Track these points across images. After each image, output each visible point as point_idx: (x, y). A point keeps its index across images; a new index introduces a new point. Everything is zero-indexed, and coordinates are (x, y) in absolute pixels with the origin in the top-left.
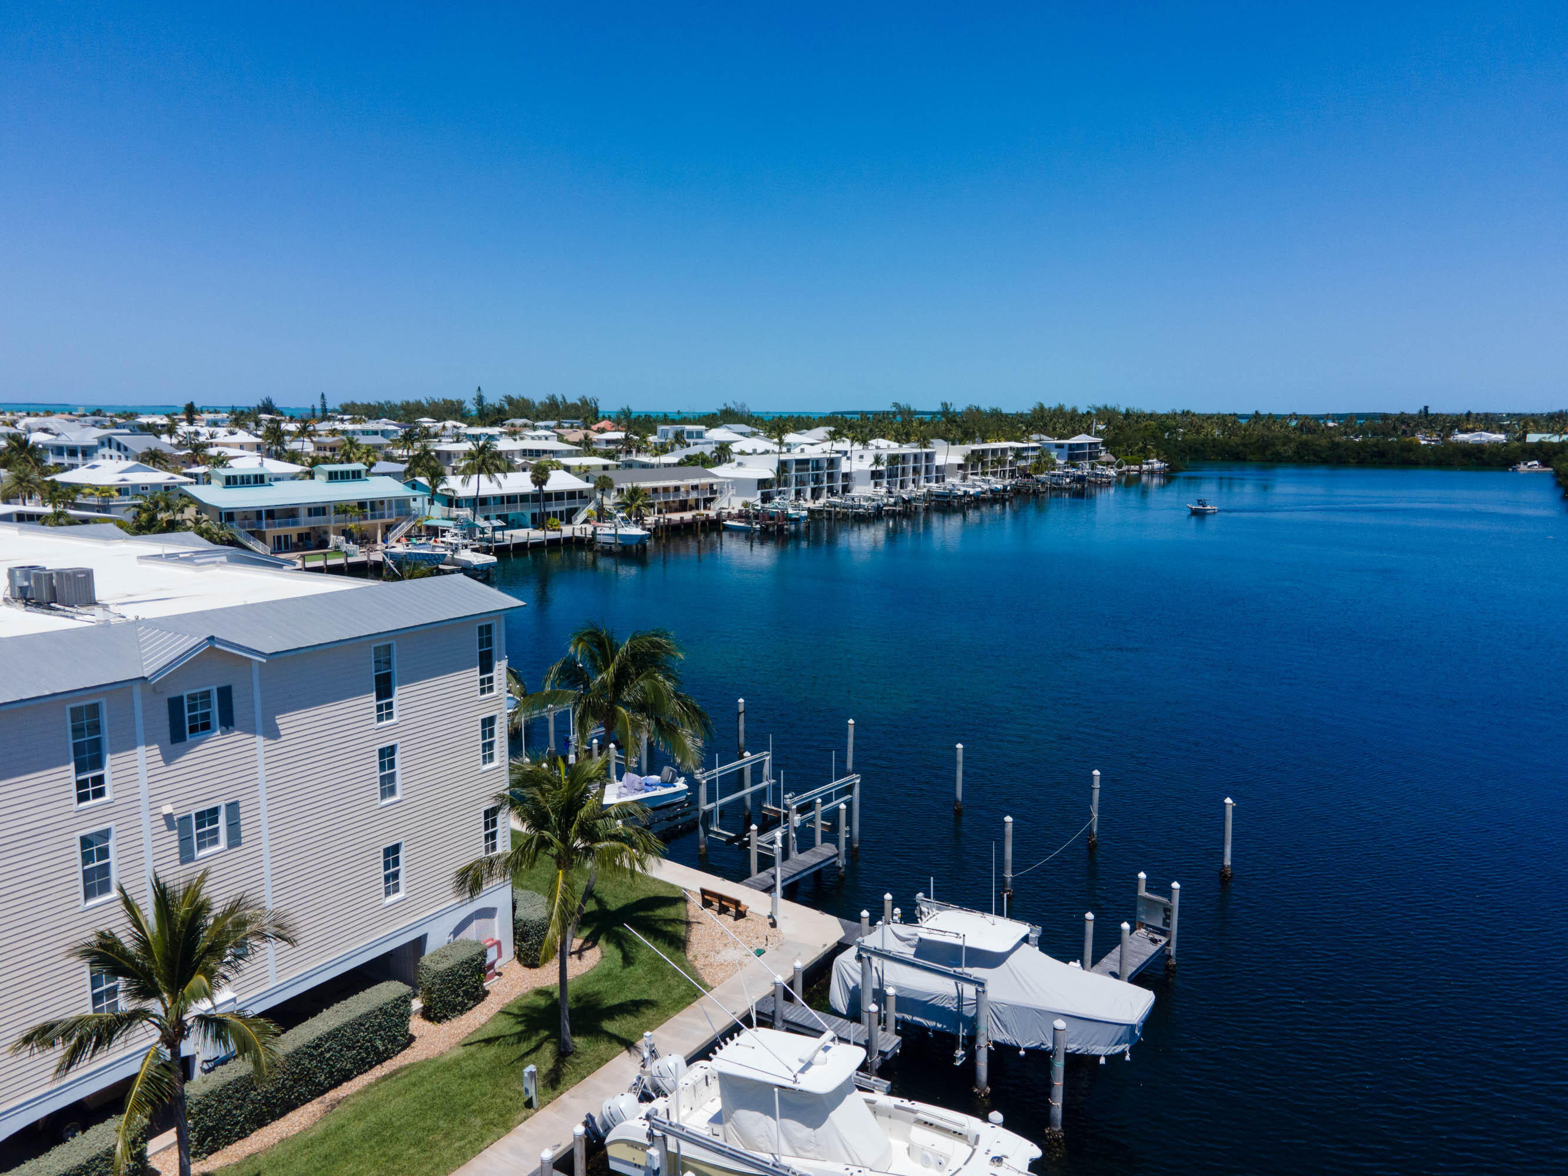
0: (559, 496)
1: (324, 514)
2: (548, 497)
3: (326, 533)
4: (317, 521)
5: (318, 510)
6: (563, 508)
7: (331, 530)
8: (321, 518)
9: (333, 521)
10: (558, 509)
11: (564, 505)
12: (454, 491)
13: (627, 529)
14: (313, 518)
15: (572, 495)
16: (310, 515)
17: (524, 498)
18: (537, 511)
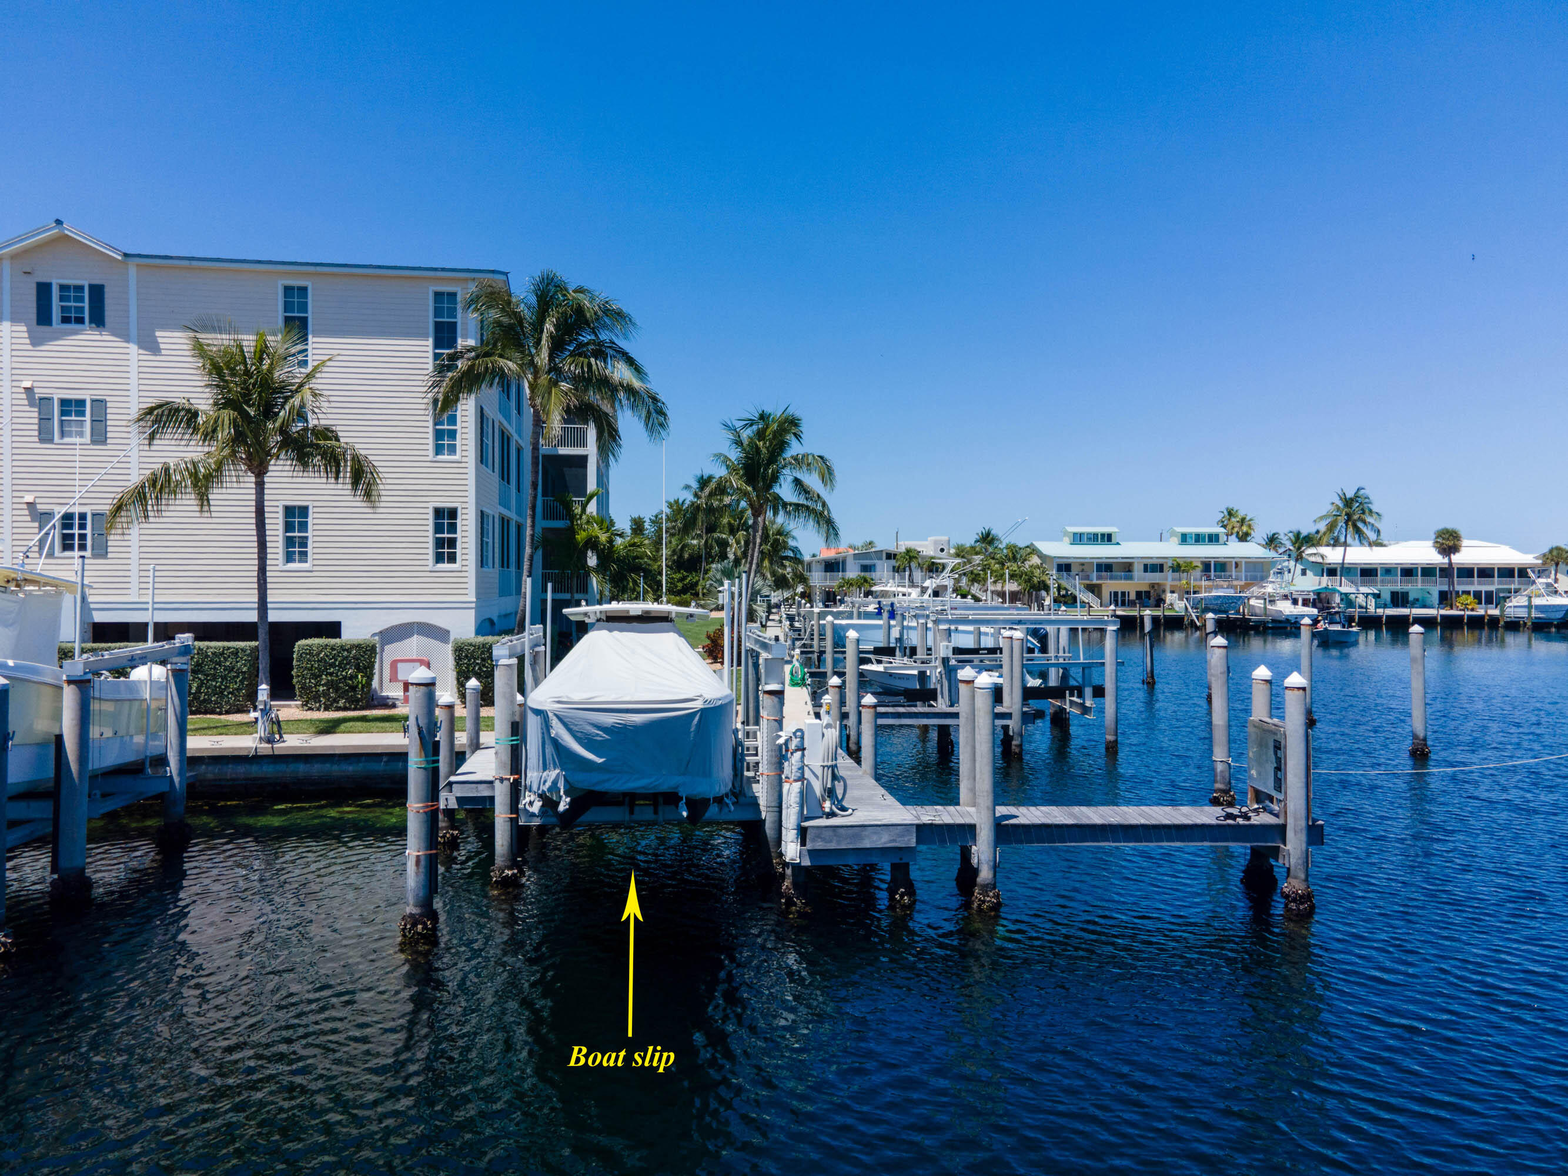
0: (1485, 573)
1: (1162, 571)
2: (1467, 572)
3: (1164, 591)
4: (1155, 577)
5: (1155, 567)
6: (1492, 588)
7: (1168, 590)
8: (1158, 574)
9: (1170, 578)
10: (1484, 588)
11: (1493, 583)
12: (1322, 557)
13: (1549, 598)
14: (1148, 574)
15: (1507, 572)
16: (1146, 570)
17: (1428, 571)
18: (1445, 588)
